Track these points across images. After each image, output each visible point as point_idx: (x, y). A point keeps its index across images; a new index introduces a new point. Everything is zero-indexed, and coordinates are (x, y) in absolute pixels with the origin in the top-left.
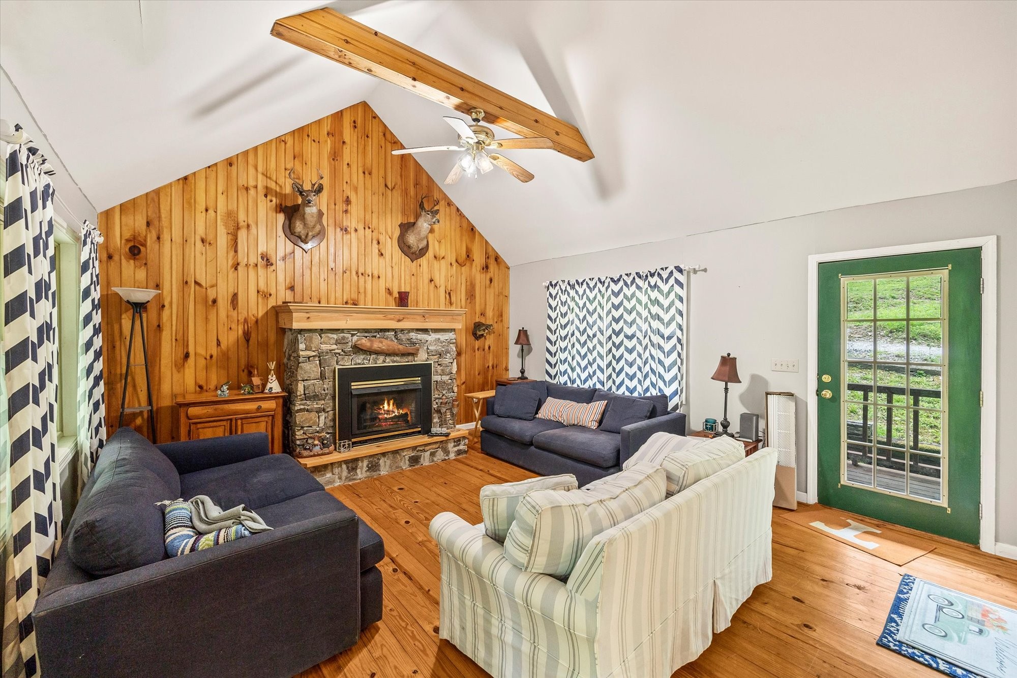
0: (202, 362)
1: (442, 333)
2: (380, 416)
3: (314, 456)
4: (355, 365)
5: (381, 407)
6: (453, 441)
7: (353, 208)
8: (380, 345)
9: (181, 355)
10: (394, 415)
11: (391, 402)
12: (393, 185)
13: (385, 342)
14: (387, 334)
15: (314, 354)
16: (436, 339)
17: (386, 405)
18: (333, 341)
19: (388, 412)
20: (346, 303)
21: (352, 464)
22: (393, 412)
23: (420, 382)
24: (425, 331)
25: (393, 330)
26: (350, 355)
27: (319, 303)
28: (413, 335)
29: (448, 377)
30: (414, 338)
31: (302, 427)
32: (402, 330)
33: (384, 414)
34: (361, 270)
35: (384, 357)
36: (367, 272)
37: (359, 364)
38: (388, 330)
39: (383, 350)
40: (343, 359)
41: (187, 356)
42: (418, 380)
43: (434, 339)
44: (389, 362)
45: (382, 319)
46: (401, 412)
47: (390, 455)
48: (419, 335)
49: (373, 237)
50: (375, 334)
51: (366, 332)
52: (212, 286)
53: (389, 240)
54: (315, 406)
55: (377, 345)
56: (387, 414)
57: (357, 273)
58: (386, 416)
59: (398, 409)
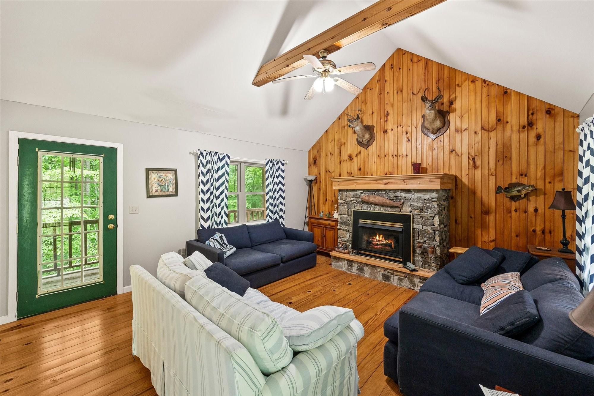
0: (330, 203)
1: (424, 193)
2: (374, 242)
3: (339, 252)
4: (363, 210)
5: (374, 238)
6: (419, 277)
7: (390, 117)
8: (374, 199)
9: (325, 200)
10: (382, 243)
11: (381, 236)
12: (418, 90)
13: (377, 197)
14: (380, 192)
15: (344, 202)
16: (418, 197)
17: (377, 238)
18: (352, 196)
19: (379, 241)
20: (386, 174)
21: (350, 263)
22: (382, 241)
23: (402, 227)
24: (408, 191)
25: (384, 190)
26: (360, 204)
27: (372, 175)
28: (399, 194)
29: (429, 228)
30: (399, 195)
31: (341, 237)
32: (390, 190)
33: (376, 242)
34: (395, 153)
35: (379, 207)
36: (399, 154)
37: (365, 209)
38: (381, 190)
39: (376, 202)
40: (357, 206)
41: (326, 200)
42: (400, 226)
43: (416, 197)
44: (382, 210)
45: (375, 184)
46: (387, 242)
47: (371, 268)
48: (404, 194)
49: (403, 131)
50: (374, 193)
51: (368, 192)
52: (333, 172)
53: (415, 129)
54: (345, 228)
55: (372, 199)
56: (378, 242)
57: (393, 156)
58: (377, 242)
59: (385, 240)
